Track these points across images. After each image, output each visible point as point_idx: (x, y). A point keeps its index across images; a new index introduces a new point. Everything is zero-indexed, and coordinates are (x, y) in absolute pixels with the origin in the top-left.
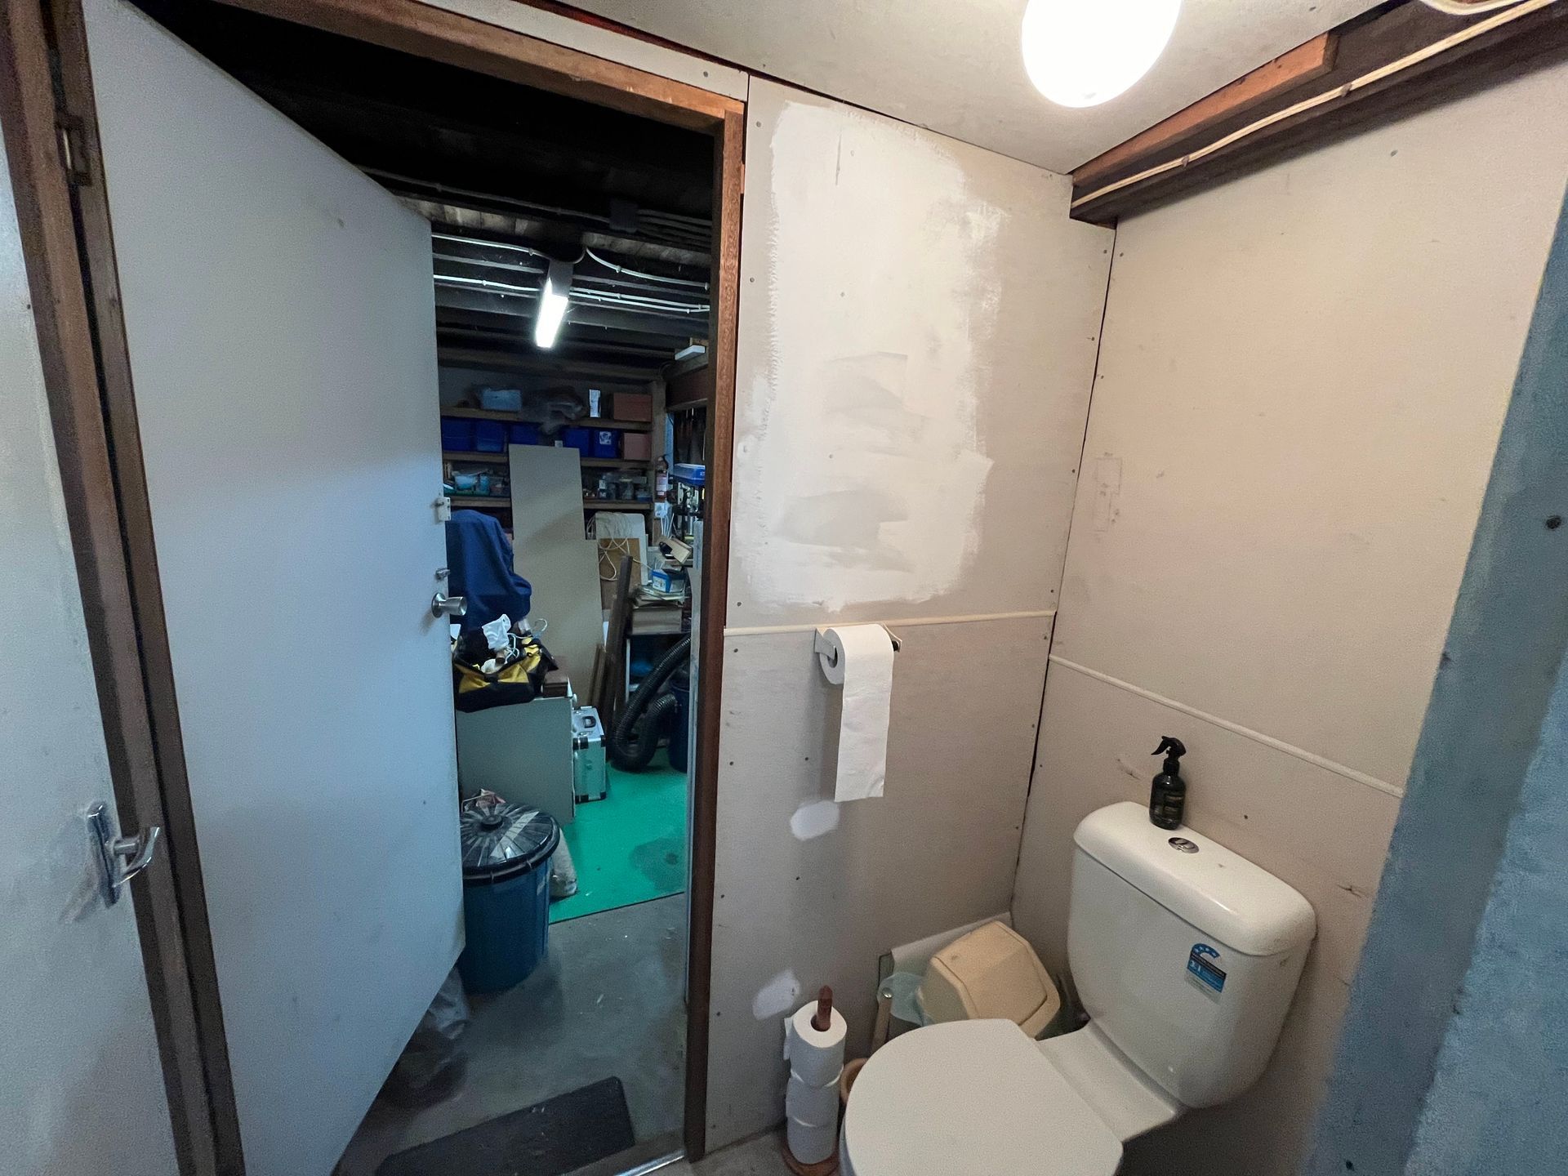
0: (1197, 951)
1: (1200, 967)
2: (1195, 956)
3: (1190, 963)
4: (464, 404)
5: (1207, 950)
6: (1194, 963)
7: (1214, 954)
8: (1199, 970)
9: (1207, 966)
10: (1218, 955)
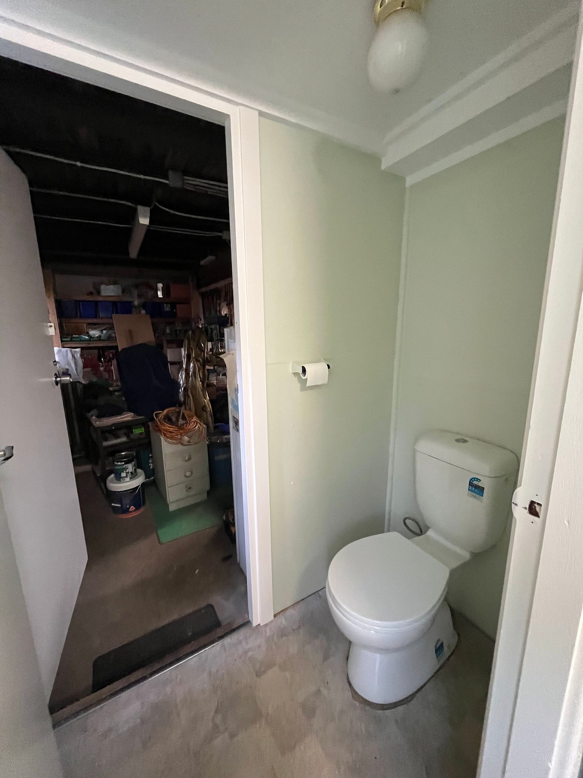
0: (471, 481)
1: (473, 488)
2: (471, 484)
3: (469, 488)
4: (91, 293)
5: (476, 479)
6: (471, 487)
7: (479, 481)
8: (473, 489)
9: (477, 487)
10: (480, 480)
